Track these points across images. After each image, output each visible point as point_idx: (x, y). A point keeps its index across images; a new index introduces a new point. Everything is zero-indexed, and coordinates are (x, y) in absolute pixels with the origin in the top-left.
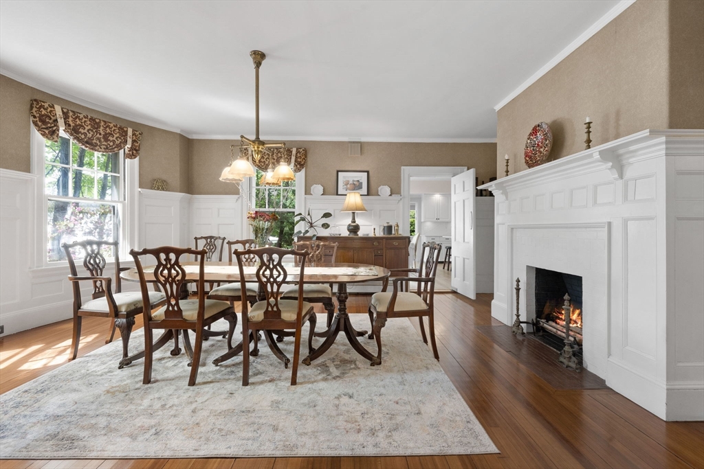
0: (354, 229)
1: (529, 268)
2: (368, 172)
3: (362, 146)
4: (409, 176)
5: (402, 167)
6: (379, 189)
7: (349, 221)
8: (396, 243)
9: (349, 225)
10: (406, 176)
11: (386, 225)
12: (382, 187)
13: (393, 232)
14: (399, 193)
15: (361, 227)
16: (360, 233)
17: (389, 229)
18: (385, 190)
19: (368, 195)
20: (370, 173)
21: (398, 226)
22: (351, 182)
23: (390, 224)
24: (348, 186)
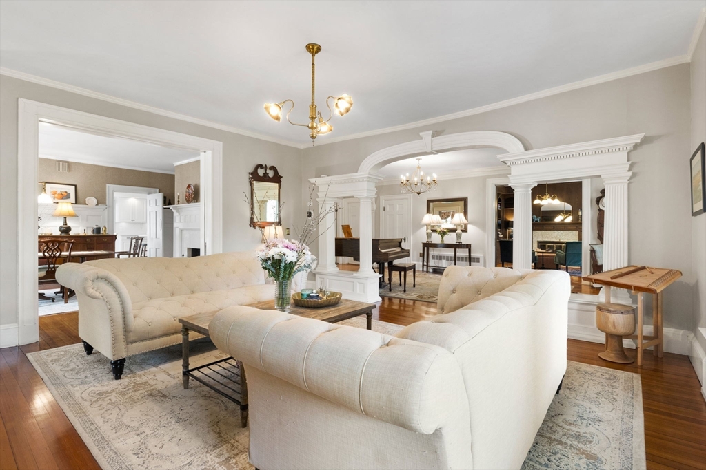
0: (66, 230)
1: (188, 248)
2: (76, 186)
3: (70, 165)
4: (113, 191)
5: (107, 185)
6: (87, 199)
7: (61, 223)
8: (105, 240)
9: (61, 227)
10: (111, 192)
11: (95, 227)
12: (89, 198)
13: (101, 232)
14: (104, 203)
15: (72, 229)
16: (72, 233)
17: (98, 230)
18: (92, 201)
19: (76, 203)
20: (78, 186)
21: (105, 228)
22: (59, 192)
23: (99, 226)
24: (56, 195)
